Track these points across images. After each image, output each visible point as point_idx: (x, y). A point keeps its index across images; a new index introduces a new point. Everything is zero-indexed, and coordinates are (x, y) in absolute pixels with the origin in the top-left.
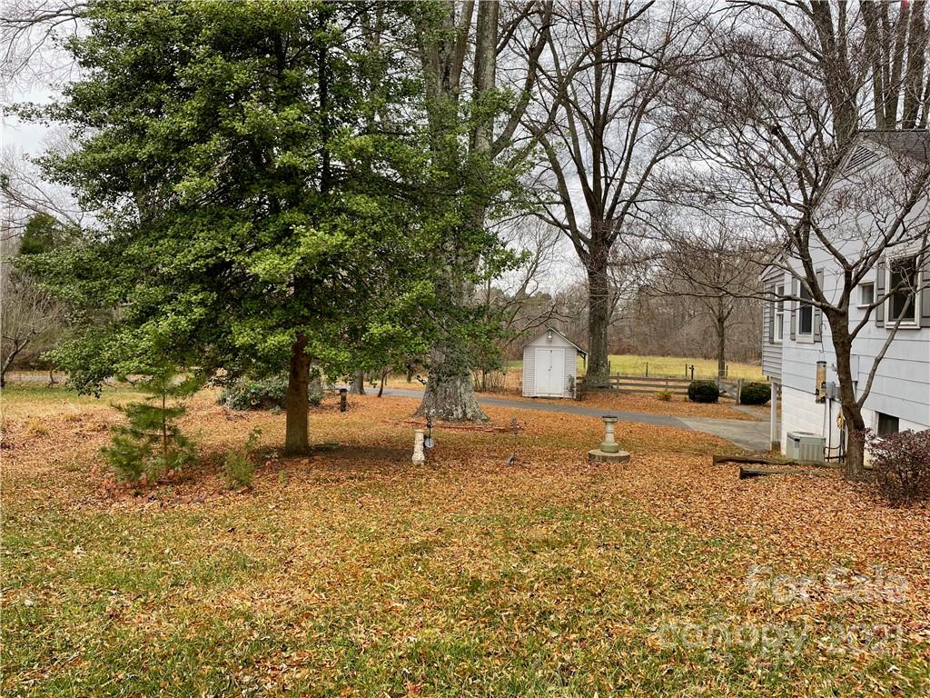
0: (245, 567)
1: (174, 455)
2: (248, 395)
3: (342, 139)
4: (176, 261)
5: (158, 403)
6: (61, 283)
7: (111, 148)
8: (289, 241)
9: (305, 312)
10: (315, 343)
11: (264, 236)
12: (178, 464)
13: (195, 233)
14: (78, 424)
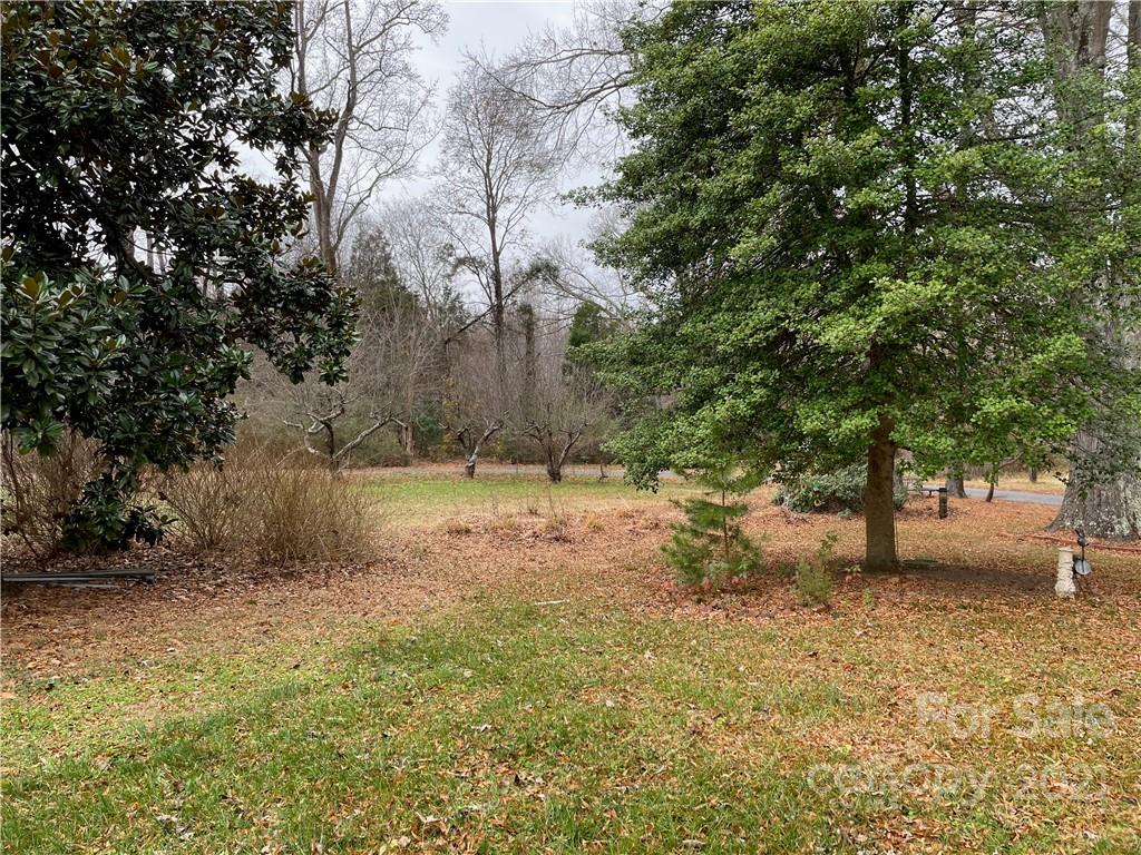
0: (837, 701)
1: (737, 560)
2: (811, 495)
3: (937, 160)
4: (732, 338)
5: (717, 500)
6: (617, 371)
7: (662, 220)
8: (866, 300)
9: (890, 387)
10: (904, 426)
11: (834, 297)
12: (742, 571)
13: (751, 302)
14: (631, 521)
